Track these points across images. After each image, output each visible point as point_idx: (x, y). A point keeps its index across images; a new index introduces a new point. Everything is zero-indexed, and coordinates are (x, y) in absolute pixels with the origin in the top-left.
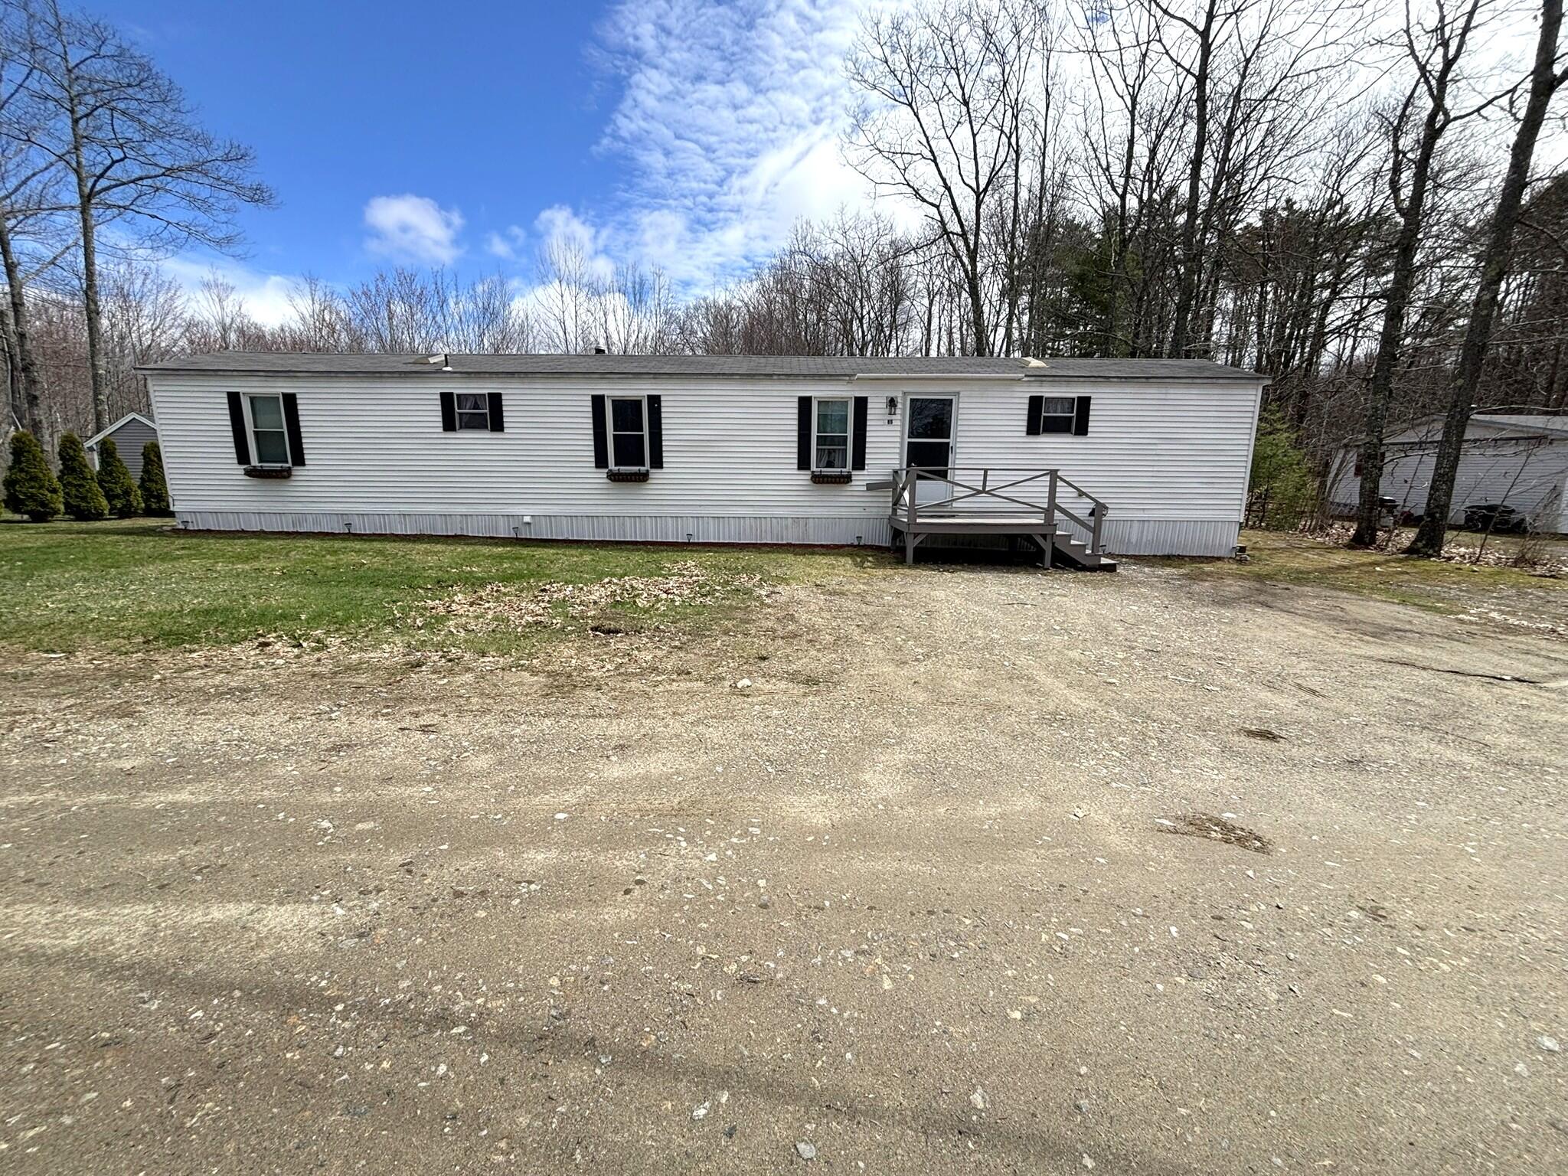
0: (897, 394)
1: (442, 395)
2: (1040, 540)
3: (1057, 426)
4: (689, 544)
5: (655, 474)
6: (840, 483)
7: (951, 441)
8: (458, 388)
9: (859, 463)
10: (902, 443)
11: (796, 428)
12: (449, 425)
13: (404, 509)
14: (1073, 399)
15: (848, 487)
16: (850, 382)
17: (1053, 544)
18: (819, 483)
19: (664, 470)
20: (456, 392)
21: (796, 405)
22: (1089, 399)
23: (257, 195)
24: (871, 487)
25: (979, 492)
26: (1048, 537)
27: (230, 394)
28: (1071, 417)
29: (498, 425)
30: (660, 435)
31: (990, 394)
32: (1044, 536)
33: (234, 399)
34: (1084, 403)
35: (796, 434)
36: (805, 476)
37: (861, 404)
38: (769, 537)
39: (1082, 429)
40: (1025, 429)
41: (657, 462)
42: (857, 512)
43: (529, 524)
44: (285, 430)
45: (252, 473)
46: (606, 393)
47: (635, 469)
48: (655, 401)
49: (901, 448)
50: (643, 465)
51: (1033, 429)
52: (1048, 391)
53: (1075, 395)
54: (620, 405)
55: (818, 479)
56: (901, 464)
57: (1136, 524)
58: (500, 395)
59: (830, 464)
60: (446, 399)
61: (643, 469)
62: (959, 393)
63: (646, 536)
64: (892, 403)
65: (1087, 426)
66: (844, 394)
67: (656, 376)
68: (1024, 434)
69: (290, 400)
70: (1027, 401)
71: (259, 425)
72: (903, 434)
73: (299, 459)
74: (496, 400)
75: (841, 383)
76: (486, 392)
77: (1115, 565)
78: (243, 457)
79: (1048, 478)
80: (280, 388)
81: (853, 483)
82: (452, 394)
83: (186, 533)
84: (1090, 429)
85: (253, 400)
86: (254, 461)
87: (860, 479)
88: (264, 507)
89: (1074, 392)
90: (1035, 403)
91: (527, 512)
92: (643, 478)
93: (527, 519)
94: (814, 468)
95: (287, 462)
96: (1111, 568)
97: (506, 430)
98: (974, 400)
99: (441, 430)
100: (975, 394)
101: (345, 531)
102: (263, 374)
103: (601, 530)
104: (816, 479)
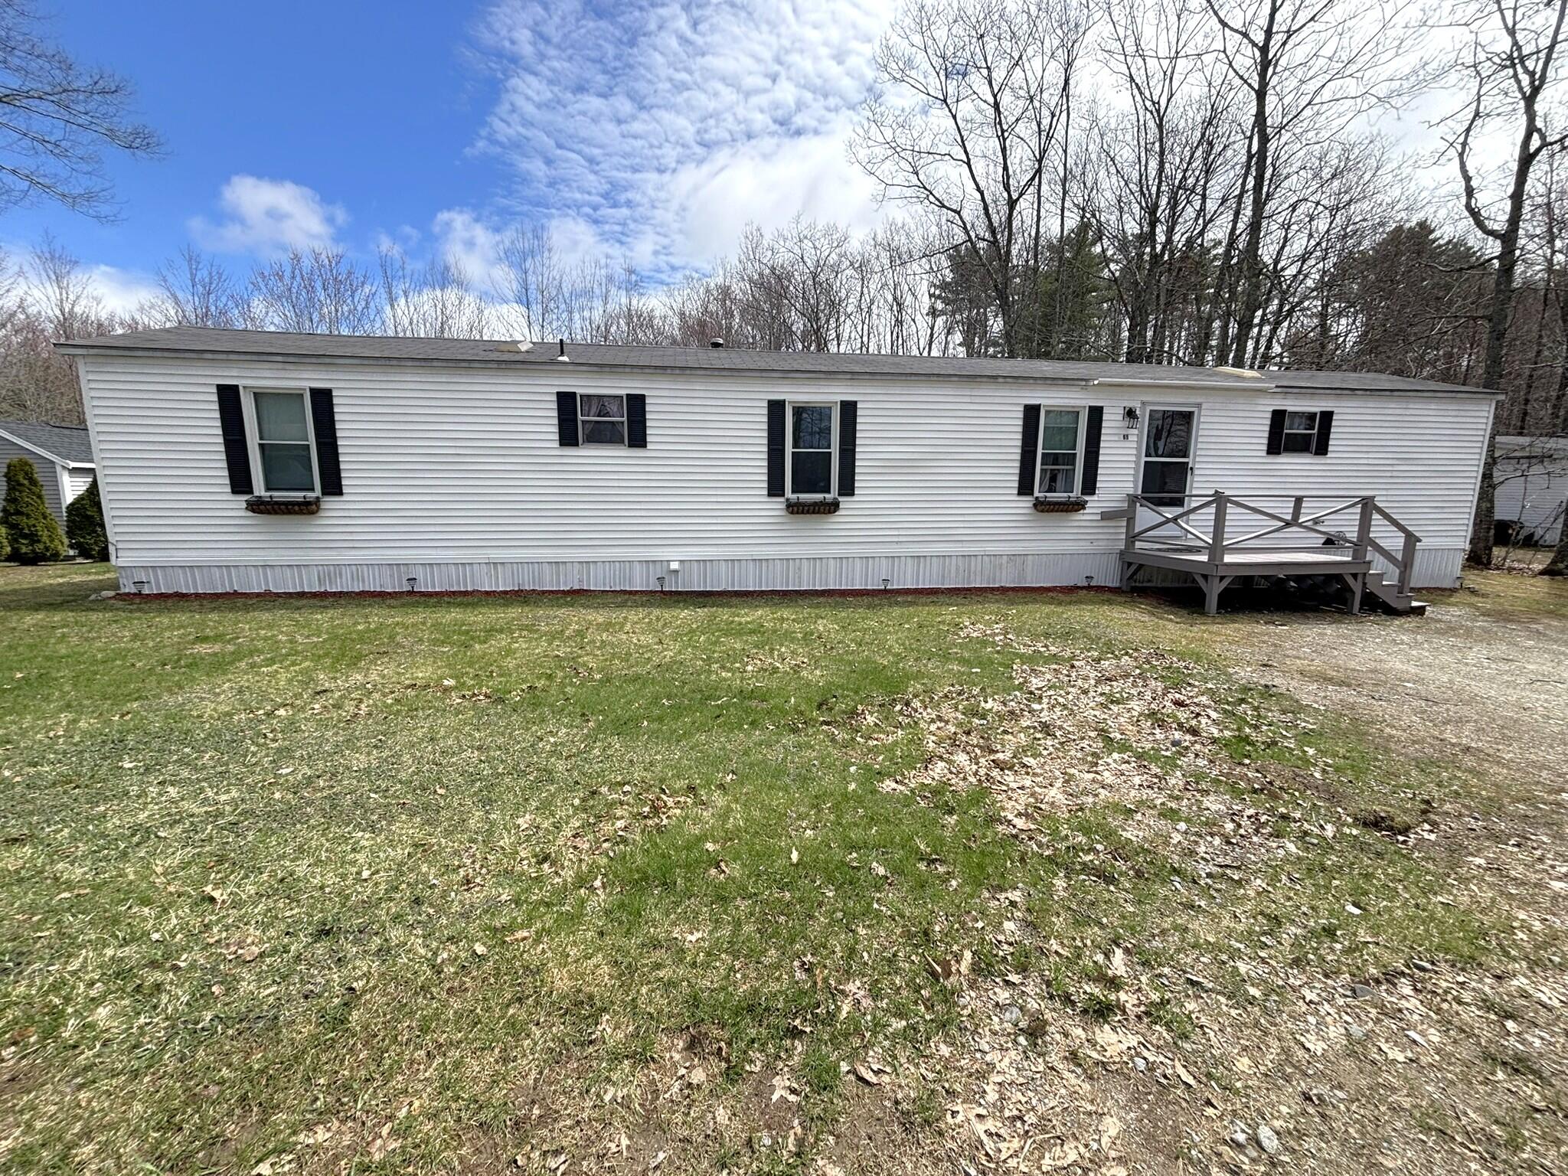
0: (1136, 405)
1: (560, 395)
2: (1350, 581)
3: (1299, 445)
4: (886, 591)
5: (844, 502)
6: (1067, 511)
7: (1190, 460)
8: (582, 386)
9: (1090, 487)
10: (1137, 463)
11: (1019, 443)
12: (568, 437)
14: (1316, 414)
15: (1079, 516)
16: (1085, 388)
18: (1042, 511)
19: (855, 498)
20: (579, 391)
21: (1021, 415)
22: (1331, 413)
24: (1106, 516)
25: (1288, 524)
26: (1360, 578)
27: (221, 389)
28: (1312, 435)
29: (638, 438)
30: (854, 452)
31: (1232, 407)
32: (1355, 576)
33: (228, 397)
34: (1326, 419)
35: (1018, 451)
36: (1027, 502)
37: (1096, 414)
38: (978, 579)
39: (1322, 449)
40: (1265, 448)
41: (848, 487)
42: (1084, 547)
43: (676, 572)
44: (312, 441)
45: (258, 507)
46: (787, 397)
47: (818, 497)
48: (849, 410)
49: (1136, 469)
50: (829, 492)
51: (1275, 446)
52: (1292, 405)
53: (1317, 410)
54: (804, 413)
55: (1043, 507)
56: (1135, 487)
58: (642, 397)
59: (1049, 491)
60: (566, 402)
61: (829, 497)
62: (1199, 405)
64: (1130, 414)
65: (1327, 445)
66: (1078, 403)
67: (854, 376)
68: (1264, 454)
69: (323, 400)
70: (1269, 415)
71: (266, 435)
72: (1139, 452)
73: (333, 485)
74: (637, 405)
75: (1073, 389)
76: (623, 392)
78: (240, 481)
80: (307, 380)
81: (1082, 511)
82: (573, 394)
83: (141, 600)
84: (1330, 448)
85: (260, 397)
86: (259, 489)
87: (1095, 504)
88: (272, 557)
89: (1316, 406)
90: (1278, 417)
91: (674, 557)
92: (829, 508)
93: (674, 566)
94: (1036, 493)
95: (313, 490)
97: (649, 446)
98: (1217, 413)
99: (556, 444)
100: (1218, 406)
101: (406, 588)
102: (279, 358)
103: (771, 576)
104: (1041, 506)
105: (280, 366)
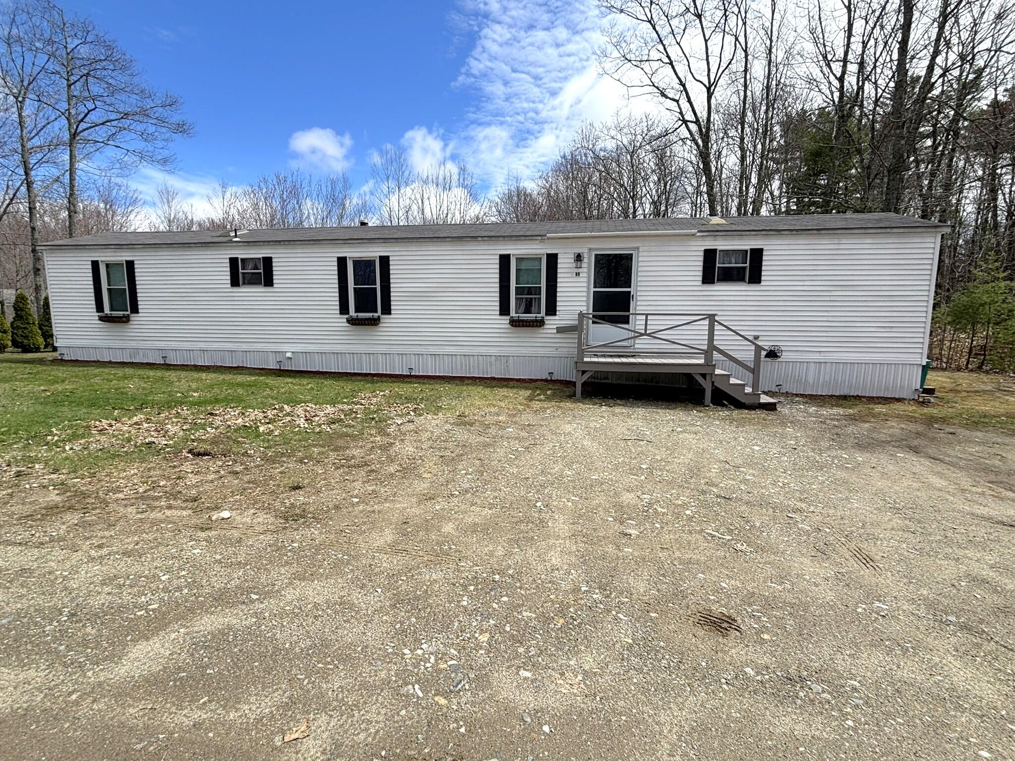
0: (584, 251)
1: (231, 259)
2: (700, 380)
3: (731, 276)
4: (410, 376)
5: (385, 318)
6: (534, 326)
7: (631, 290)
8: (241, 254)
9: (552, 309)
10: (588, 292)
11: (498, 280)
12: (235, 282)
13: (203, 346)
14: (747, 251)
15: (541, 330)
16: (542, 241)
17: (713, 383)
18: (516, 326)
19: (392, 316)
20: (240, 256)
21: (498, 262)
22: (761, 250)
23: (181, 128)
24: (560, 330)
25: (642, 335)
26: (708, 377)
27: (93, 262)
28: (744, 268)
29: (269, 281)
30: (389, 288)
31: (666, 248)
32: (704, 376)
33: (95, 266)
34: (757, 254)
35: (498, 285)
36: (505, 320)
37: (552, 260)
38: (476, 371)
39: (755, 277)
40: (700, 278)
41: (387, 309)
42: (549, 351)
43: (290, 358)
44: (127, 287)
45: (105, 319)
46: (347, 255)
47: (369, 315)
48: (385, 261)
49: (588, 297)
50: (376, 312)
51: (708, 277)
52: (721, 245)
53: (748, 248)
54: (357, 263)
55: (516, 323)
56: (588, 310)
57: (812, 366)
58: (271, 258)
59: (528, 311)
60: (233, 262)
61: (376, 315)
62: (638, 248)
63: (378, 370)
64: (579, 258)
65: (760, 276)
66: (538, 252)
67: (385, 240)
68: (700, 283)
69: (130, 265)
70: (702, 254)
71: (112, 283)
72: (589, 284)
73: (135, 309)
74: (268, 262)
75: (533, 242)
76: (261, 256)
77: (774, 404)
78: (100, 307)
79: (707, 322)
80: (123, 256)
81: (546, 327)
82: (237, 258)
83: (61, 362)
84: (763, 278)
85: (108, 266)
86: (107, 310)
87: (552, 323)
88: (112, 344)
89: (747, 244)
90: (710, 256)
91: (289, 349)
92: (375, 322)
93: (289, 355)
94: (513, 313)
95: (127, 311)
96: (771, 407)
97: (275, 286)
98: (653, 254)
99: (229, 286)
100: (653, 248)
101: (162, 362)
102: (113, 247)
103: (344, 364)
104: (515, 323)
105: (113, 250)
